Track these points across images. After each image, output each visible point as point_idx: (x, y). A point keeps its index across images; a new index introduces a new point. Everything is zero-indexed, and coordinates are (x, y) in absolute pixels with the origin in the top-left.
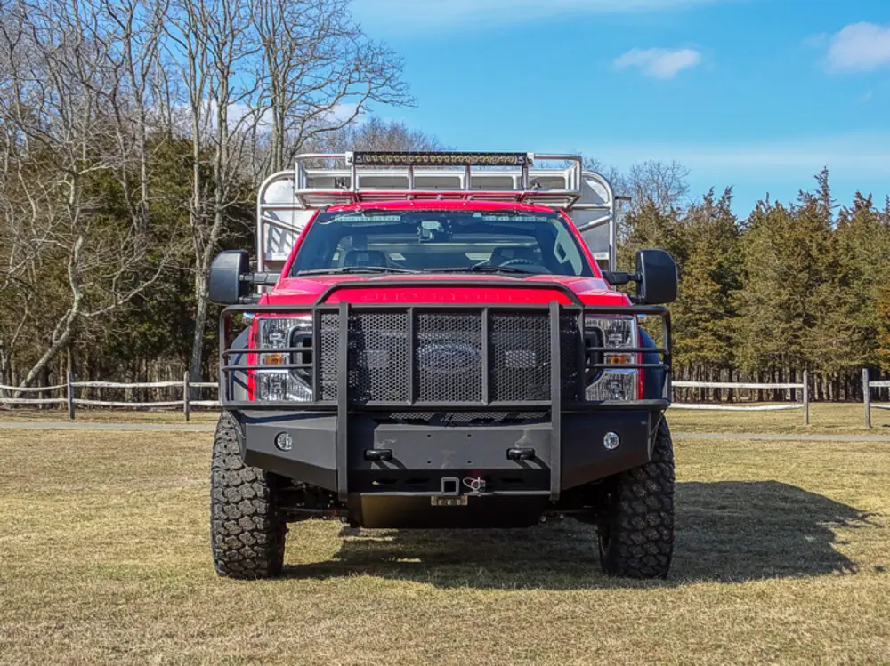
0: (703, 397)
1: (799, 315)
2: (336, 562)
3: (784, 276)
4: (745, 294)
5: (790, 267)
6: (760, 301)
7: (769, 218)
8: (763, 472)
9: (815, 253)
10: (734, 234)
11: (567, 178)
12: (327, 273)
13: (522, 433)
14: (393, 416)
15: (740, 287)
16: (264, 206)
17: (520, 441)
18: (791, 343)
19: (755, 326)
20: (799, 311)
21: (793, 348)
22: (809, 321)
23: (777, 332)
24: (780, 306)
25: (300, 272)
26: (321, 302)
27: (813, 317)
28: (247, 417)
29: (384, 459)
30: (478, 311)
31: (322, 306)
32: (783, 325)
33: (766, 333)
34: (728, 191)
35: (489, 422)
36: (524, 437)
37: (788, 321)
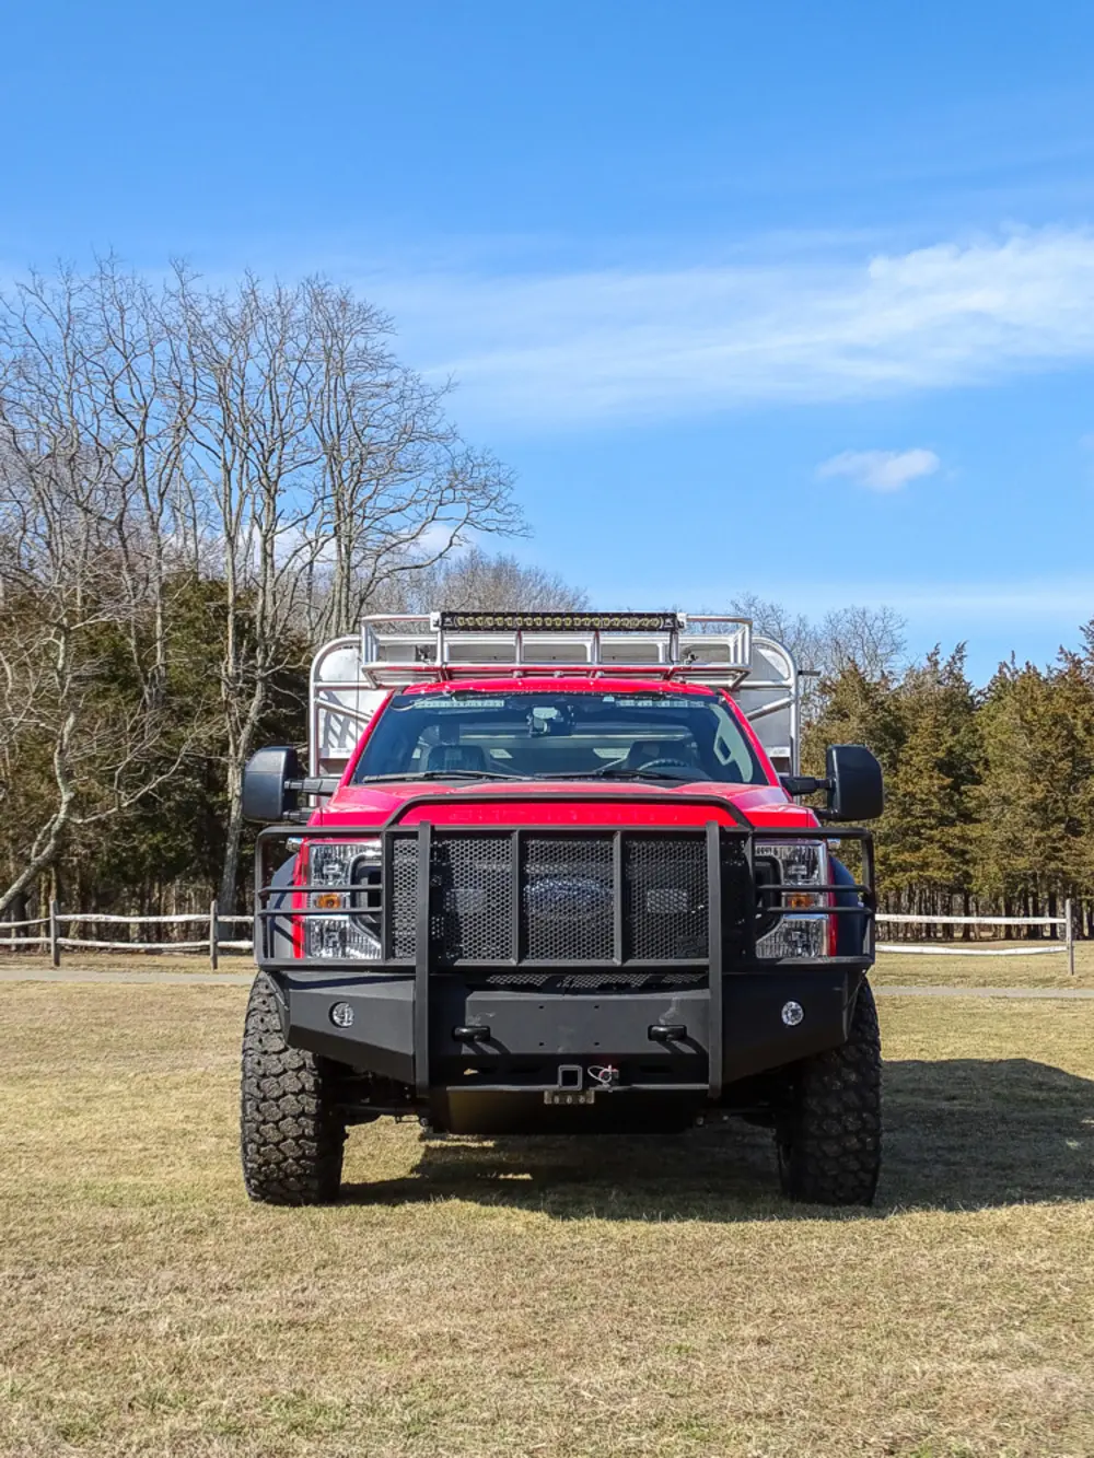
0: (927, 934)
1: (1060, 820)
2: (414, 1179)
3: (1038, 766)
4: (984, 790)
5: (1046, 754)
6: (1005, 800)
7: (1017, 688)
8: (1010, 1046)
9: (1080, 733)
10: (969, 707)
11: (732, 646)
12: (403, 780)
13: (669, 1003)
14: (491, 980)
15: (978, 781)
16: (320, 684)
17: (666, 1015)
18: (1050, 858)
19: (999, 835)
20: (1060, 813)
21: (1053, 865)
22: (1074, 829)
23: (1029, 843)
24: (1034, 808)
25: (366, 778)
26: (393, 823)
27: (1080, 823)
28: (294, 982)
29: (479, 1040)
30: (609, 835)
31: (395, 829)
32: (1038, 834)
33: (1014, 845)
34: (960, 649)
35: (623, 988)
36: (672, 1009)
37: (1043, 828)
